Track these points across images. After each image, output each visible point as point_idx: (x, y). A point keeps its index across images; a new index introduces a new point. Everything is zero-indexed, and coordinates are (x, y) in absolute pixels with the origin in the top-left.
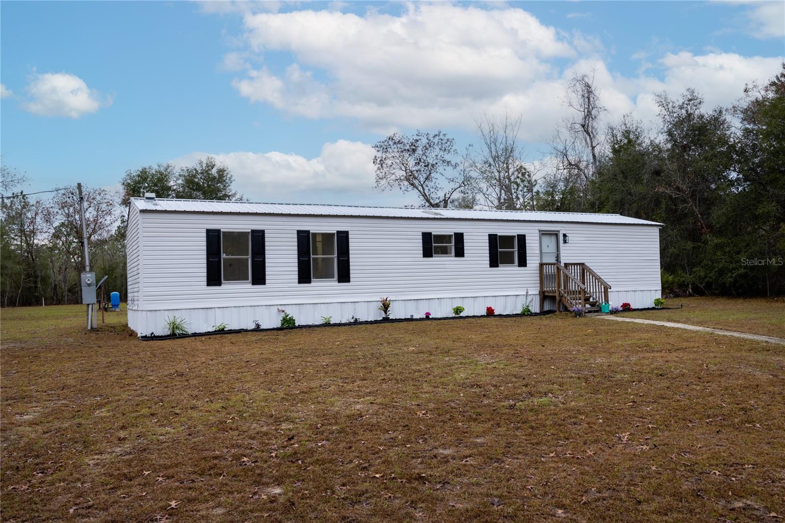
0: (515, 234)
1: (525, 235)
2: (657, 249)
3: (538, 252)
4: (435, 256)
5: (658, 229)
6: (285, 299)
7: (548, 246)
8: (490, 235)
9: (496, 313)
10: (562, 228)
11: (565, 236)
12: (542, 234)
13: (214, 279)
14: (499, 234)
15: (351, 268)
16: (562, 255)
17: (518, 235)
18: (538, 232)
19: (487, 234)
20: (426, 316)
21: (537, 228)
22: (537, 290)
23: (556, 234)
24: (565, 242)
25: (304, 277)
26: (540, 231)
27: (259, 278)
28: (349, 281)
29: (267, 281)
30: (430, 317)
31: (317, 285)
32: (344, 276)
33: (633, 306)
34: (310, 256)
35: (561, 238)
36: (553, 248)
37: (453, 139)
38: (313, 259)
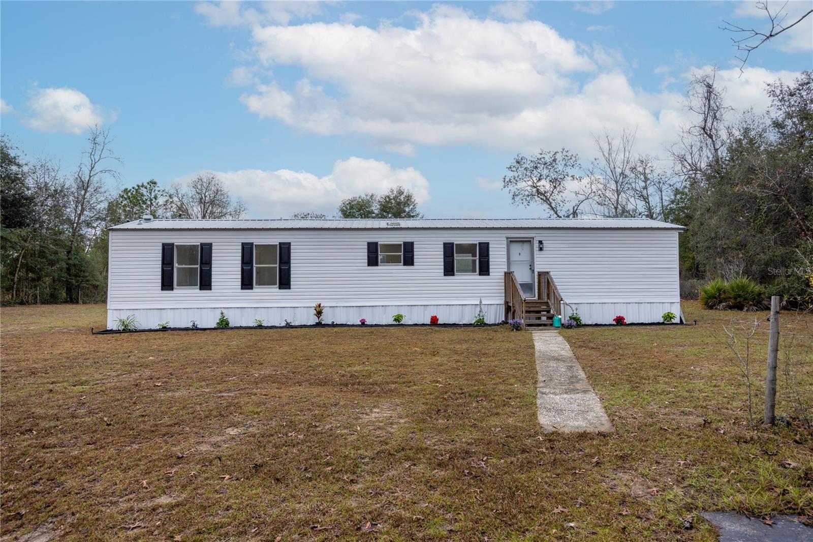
0: (477, 242)
1: (489, 243)
2: (675, 256)
3: (505, 260)
4: (381, 265)
5: (678, 233)
6: (229, 303)
7: (520, 254)
8: (445, 244)
9: (439, 322)
10: (537, 235)
11: (541, 242)
12: (511, 241)
13: (167, 284)
14: (455, 243)
15: (292, 276)
16: (536, 263)
17: (480, 243)
18: (505, 239)
19: (442, 243)
20: (362, 323)
21: (504, 235)
22: (502, 299)
23: (529, 241)
24: (541, 249)
25: (247, 283)
26: (507, 238)
27: (206, 283)
28: (290, 288)
29: (213, 287)
30: (366, 323)
31: (259, 291)
32: (285, 283)
33: (628, 320)
34: (253, 265)
35: (536, 245)
36: (525, 256)
37: (577, 155)
38: (257, 268)
